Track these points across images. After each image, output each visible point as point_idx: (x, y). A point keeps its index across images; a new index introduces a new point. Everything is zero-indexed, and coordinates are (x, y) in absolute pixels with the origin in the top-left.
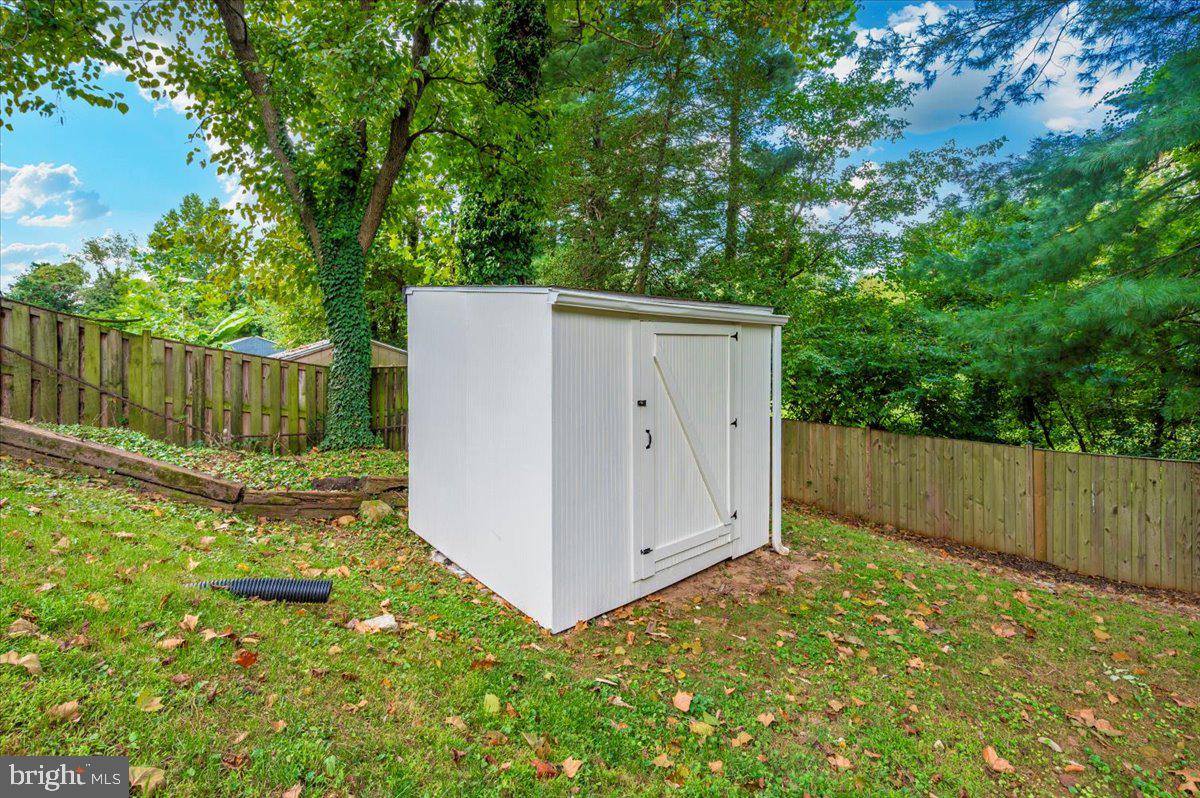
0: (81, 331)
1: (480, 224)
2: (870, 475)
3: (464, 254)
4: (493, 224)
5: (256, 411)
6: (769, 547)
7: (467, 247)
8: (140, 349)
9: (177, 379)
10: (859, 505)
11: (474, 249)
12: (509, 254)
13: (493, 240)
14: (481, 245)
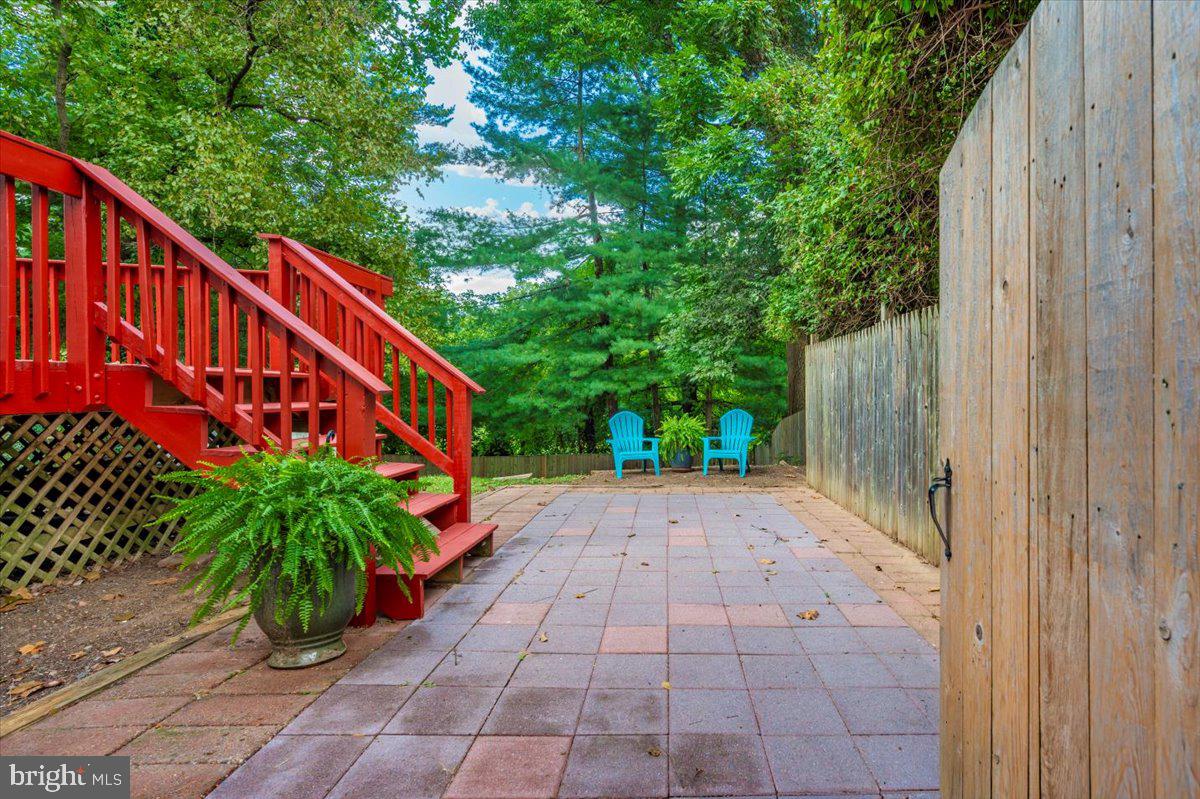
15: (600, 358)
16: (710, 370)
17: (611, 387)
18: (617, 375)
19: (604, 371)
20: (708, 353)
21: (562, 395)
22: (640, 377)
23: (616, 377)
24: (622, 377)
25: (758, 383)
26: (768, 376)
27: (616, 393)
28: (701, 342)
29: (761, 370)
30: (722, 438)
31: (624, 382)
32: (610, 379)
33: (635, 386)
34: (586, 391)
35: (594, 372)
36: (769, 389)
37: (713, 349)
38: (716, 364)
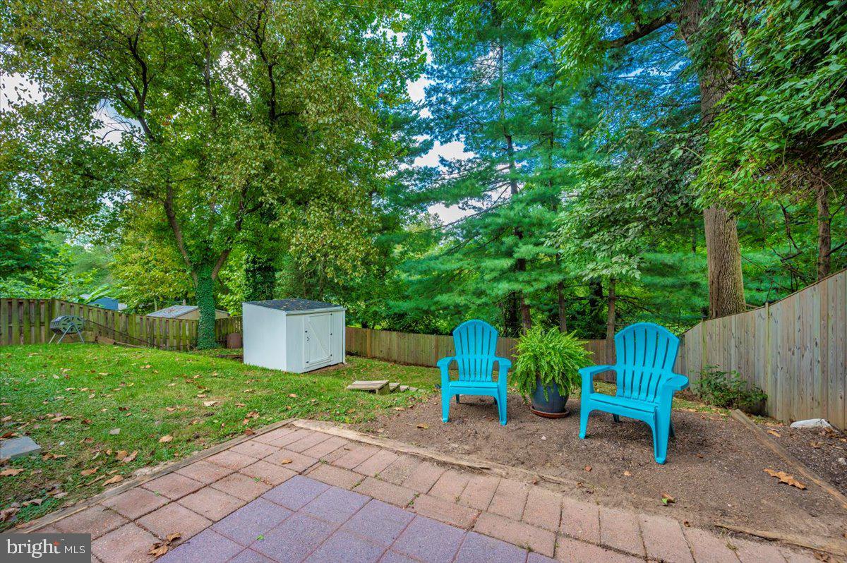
0: (113, 315)
1: (254, 262)
2: (398, 347)
3: (247, 274)
4: (260, 263)
5: (171, 338)
6: (342, 363)
7: (249, 271)
8: (132, 320)
9: (144, 329)
10: (395, 357)
11: (251, 272)
12: (266, 274)
13: (259, 269)
14: (254, 270)
15: (506, 263)
16: (606, 267)
17: (516, 287)
18: (523, 276)
19: (512, 274)
20: (604, 247)
21: (480, 294)
22: (542, 278)
23: (521, 279)
24: (527, 278)
25: (669, 280)
26: (681, 274)
27: (521, 291)
28: (596, 237)
29: (671, 267)
30: (618, 368)
31: (529, 283)
32: (517, 280)
33: (537, 286)
34: (496, 290)
35: (503, 275)
36: (682, 286)
37: (611, 242)
38: (614, 259)
